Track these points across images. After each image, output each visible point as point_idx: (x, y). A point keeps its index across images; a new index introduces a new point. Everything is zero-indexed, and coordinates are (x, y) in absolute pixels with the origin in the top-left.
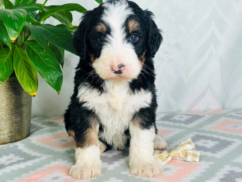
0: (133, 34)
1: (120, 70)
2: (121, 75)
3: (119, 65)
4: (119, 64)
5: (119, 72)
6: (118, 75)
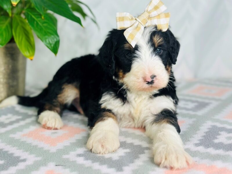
0: (159, 48)
1: (153, 80)
2: (153, 85)
3: (151, 76)
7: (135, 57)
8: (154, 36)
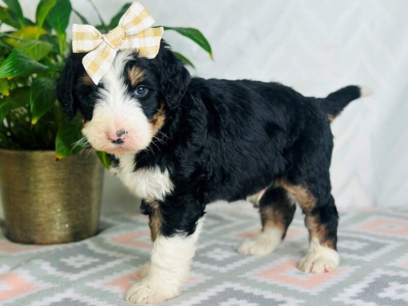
1: (120, 139)
2: (122, 146)
3: (117, 132)
4: (119, 129)
5: (119, 142)
6: (119, 145)
7: (99, 98)
8: (131, 68)
